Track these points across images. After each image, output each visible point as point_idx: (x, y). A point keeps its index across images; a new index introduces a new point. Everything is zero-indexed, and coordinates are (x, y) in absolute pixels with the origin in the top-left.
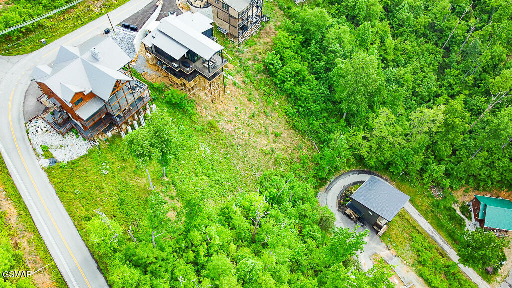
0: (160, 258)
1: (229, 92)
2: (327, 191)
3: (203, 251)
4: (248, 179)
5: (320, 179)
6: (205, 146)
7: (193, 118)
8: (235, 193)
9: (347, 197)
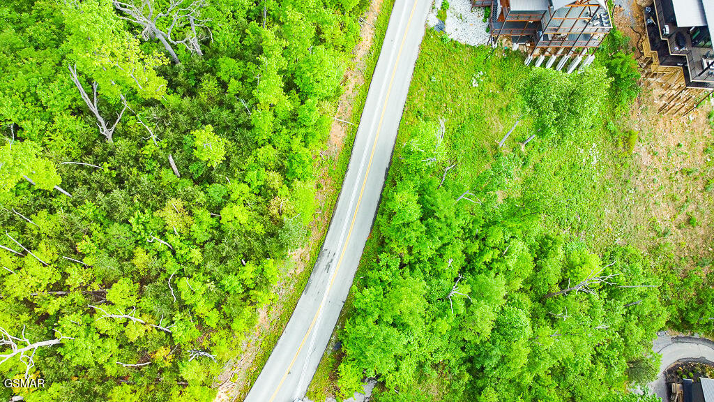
0: (448, 221)
1: (691, 118)
2: (676, 340)
4: (604, 234)
5: (683, 319)
6: (598, 152)
7: (618, 109)
8: (574, 234)
9: (693, 372)
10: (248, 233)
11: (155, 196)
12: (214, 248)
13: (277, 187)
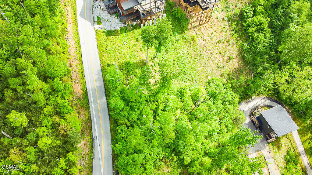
0: (138, 101)
1: (212, 21)
2: (247, 103)
3: (161, 107)
4: (202, 77)
5: (246, 95)
7: (184, 29)
8: (192, 83)
10: (54, 147)
11: (3, 152)
12: (42, 161)
13: (58, 121)
